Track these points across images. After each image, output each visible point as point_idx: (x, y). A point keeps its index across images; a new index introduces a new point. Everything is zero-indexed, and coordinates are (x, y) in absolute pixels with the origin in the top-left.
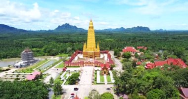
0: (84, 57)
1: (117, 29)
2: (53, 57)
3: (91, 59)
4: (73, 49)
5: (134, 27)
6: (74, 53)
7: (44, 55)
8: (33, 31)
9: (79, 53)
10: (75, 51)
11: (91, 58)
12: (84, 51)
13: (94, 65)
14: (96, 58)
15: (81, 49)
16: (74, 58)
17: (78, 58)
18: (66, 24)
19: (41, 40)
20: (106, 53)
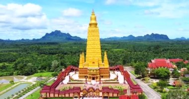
0: (80, 77)
1: (124, 37)
2: (26, 77)
3: (93, 82)
4: (62, 64)
5: (148, 35)
6: (63, 70)
7: (12, 74)
8: (11, 41)
9: (72, 70)
10: (66, 67)
11: (93, 79)
12: (81, 66)
13: (101, 94)
14: (102, 79)
15: (76, 64)
16: (63, 80)
17: (71, 79)
18: (56, 31)
19: (16, 51)
20: (118, 69)
